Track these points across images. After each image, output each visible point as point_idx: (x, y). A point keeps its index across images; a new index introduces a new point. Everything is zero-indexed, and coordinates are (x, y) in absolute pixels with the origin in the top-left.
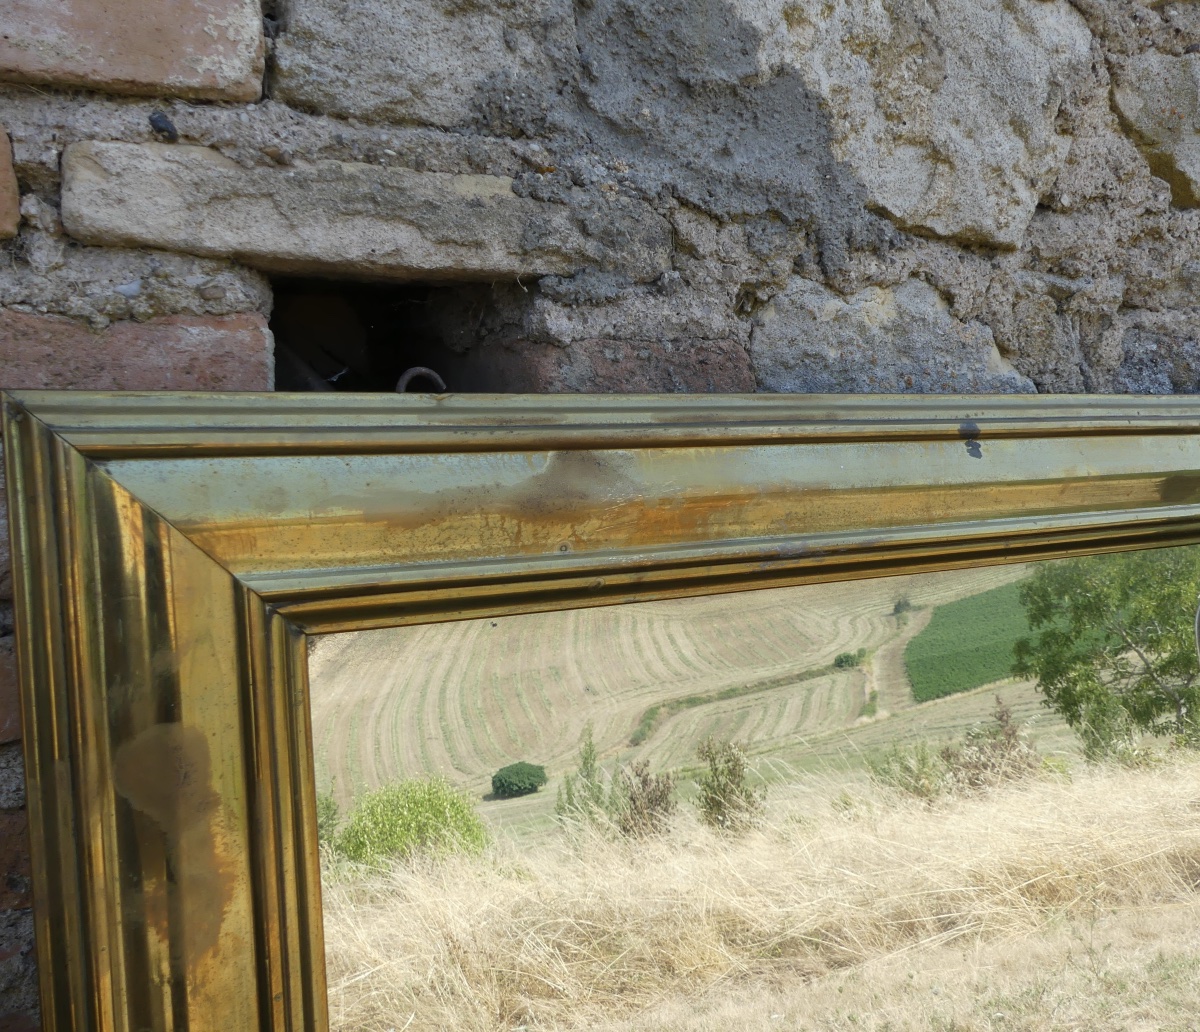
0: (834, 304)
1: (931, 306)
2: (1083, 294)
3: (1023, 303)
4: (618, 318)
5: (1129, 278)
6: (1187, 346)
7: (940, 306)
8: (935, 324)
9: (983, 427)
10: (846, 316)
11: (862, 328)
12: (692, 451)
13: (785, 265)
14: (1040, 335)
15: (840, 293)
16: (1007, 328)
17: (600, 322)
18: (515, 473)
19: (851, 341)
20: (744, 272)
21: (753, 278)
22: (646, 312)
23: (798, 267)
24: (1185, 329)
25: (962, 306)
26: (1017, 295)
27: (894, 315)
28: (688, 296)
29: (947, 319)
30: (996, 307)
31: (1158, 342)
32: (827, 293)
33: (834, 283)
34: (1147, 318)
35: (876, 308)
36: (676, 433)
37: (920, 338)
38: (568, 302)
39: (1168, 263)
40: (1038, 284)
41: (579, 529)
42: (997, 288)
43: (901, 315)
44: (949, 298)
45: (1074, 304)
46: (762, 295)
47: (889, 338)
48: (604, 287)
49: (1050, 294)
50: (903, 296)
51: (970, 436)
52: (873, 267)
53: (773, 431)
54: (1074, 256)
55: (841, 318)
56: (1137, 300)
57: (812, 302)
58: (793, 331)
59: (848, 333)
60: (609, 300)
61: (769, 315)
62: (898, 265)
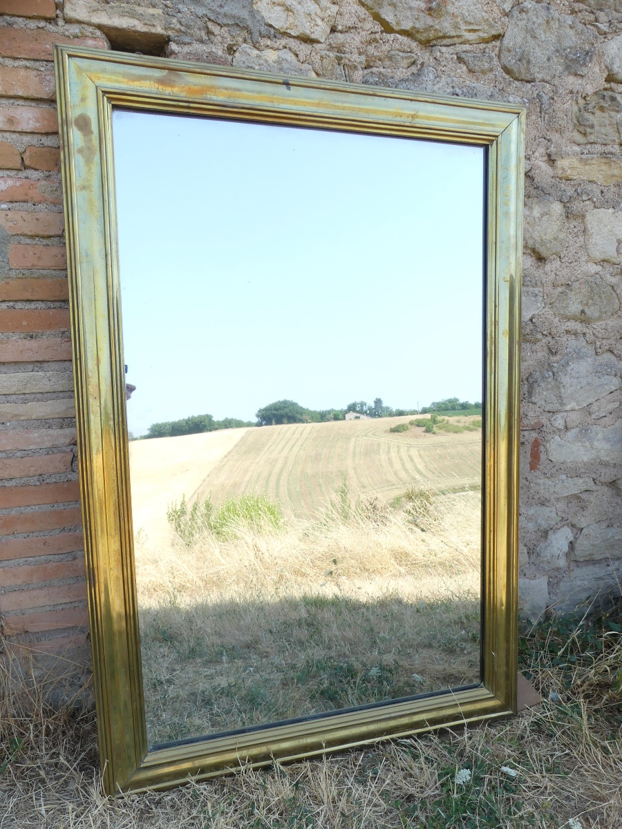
0: (255, 52)
1: (289, 56)
2: (346, 58)
3: (325, 60)
4: (191, 48)
5: (367, 56)
6: (391, 80)
7: (294, 57)
8: (291, 62)
9: (291, 82)
10: (260, 56)
11: (266, 61)
12: (203, 76)
13: (240, 39)
14: (330, 70)
15: (258, 49)
16: (317, 66)
17: (186, 49)
18: (158, 74)
19: (263, 64)
20: (229, 41)
21: (232, 43)
22: (198, 47)
23: (245, 41)
24: (391, 75)
25: (302, 57)
26: (321, 57)
27: (277, 58)
28: (211, 45)
29: (296, 61)
30: (313, 59)
31: (379, 78)
32: (255, 49)
33: (256, 46)
34: (374, 70)
35: (271, 56)
36: (198, 70)
37: (285, 66)
38: (178, 43)
39: (380, 50)
40: (331, 55)
41: (173, 89)
42: (313, 54)
43: (279, 58)
44: (297, 55)
45: (343, 61)
46: (235, 48)
47: (276, 65)
48: (187, 40)
49: (336, 59)
50: (280, 53)
51: (287, 84)
52: (269, 42)
53: (225, 74)
54: (344, 46)
55: (258, 56)
56: (372, 64)
57: (249, 51)
58: (243, 59)
59: (262, 62)
60: (188, 43)
61: (237, 54)
62: (278, 43)
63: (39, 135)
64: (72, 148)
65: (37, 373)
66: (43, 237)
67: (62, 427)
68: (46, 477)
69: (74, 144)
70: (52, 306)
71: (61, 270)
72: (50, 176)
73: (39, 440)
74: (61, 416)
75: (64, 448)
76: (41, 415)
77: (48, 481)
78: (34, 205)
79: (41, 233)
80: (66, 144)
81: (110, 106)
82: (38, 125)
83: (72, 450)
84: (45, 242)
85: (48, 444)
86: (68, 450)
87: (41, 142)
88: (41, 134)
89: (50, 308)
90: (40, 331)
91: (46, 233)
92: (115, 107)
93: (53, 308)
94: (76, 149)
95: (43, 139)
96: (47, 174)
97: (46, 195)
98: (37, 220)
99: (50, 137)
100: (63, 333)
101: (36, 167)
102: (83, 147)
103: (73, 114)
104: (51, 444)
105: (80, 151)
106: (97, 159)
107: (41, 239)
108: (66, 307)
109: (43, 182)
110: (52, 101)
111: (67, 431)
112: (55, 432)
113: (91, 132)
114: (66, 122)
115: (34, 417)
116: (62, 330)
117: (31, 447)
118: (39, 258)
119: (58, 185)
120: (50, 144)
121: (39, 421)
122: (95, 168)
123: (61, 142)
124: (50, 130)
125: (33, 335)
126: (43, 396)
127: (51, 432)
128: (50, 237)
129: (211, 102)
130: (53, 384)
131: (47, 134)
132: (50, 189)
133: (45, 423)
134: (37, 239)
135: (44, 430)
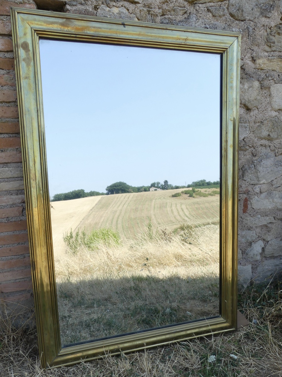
0: (108, 9)
1: (125, 11)
2: (152, 11)
3: (142, 12)
4: (76, 8)
5: (163, 9)
6: (174, 21)
7: (127, 11)
8: (125, 14)
9: (126, 24)
10: (110, 11)
11: (113, 13)
12: (83, 21)
13: (100, 3)
14: (145, 17)
15: (109, 7)
16: (138, 15)
17: (74, 8)
18: (61, 21)
19: (111, 15)
20: (95, 3)
21: (96, 4)
22: (80, 7)
23: (103, 3)
24: (174, 19)
25: (130, 11)
26: (140, 10)
27: (118, 11)
28: (86, 6)
29: (128, 13)
30: (136, 12)
31: (169, 20)
32: (107, 7)
33: (108, 6)
34: (166, 16)
35: (115, 10)
36: (80, 18)
37: (123, 15)
38: (70, 5)
39: (169, 6)
40: (145, 9)
41: (68, 28)
42: (136, 9)
43: (119, 11)
44: (128, 10)
45: (151, 12)
46: (98, 7)
47: (118, 15)
48: (74, 3)
49: (147, 11)
50: (120, 9)
51: (124, 24)
52: (114, 4)
53: (94, 20)
54: (151, 5)
55: (109, 11)
56: (165, 13)
57: (105, 8)
58: (102, 12)
59: (111, 14)
60: (75, 5)
61: (99, 10)
62: (119, 4)
63: (4, 52)
64: (20, 58)
65: (5, 169)
66: (7, 102)
67: (17, 194)
68: (10, 219)
69: (21, 57)
70: (12, 136)
71: (15, 118)
72: (9, 72)
73: (6, 201)
74: (17, 189)
75: (19, 205)
76: (7, 189)
77: (11, 220)
78: (2, 87)
79: (6, 100)
80: (17, 56)
81: (38, 37)
82: (3, 47)
83: (22, 205)
84: (8, 105)
85: (11, 203)
86: (21, 205)
87: (5, 56)
88: (5, 52)
89: (10, 137)
90: (6, 148)
91: (8, 101)
92: (40, 38)
93: (12, 137)
94: (22, 59)
95: (5, 54)
96: (8, 72)
97: (8, 82)
98: (4, 94)
99: (9, 53)
100: (17, 149)
101: (3, 68)
102: (25, 58)
103: (20, 41)
104: (12, 203)
105: (24, 60)
106: (32, 63)
107: (6, 104)
108: (18, 136)
109: (6, 76)
110: (10, 35)
111: (20, 196)
112: (14, 197)
113: (29, 50)
114: (17, 45)
115: (4, 190)
116: (17, 147)
117: (3, 204)
118: (5, 113)
119: (13, 76)
120: (9, 56)
121: (7, 192)
122: (31, 68)
123: (15, 55)
124: (9, 50)
125: (2, 150)
126: (8, 180)
127: (12, 197)
128: (10, 102)
129: (87, 34)
130: (12, 173)
131: (7, 52)
132: (9, 79)
133: (9, 192)
134: (4, 103)
135: (9, 196)
